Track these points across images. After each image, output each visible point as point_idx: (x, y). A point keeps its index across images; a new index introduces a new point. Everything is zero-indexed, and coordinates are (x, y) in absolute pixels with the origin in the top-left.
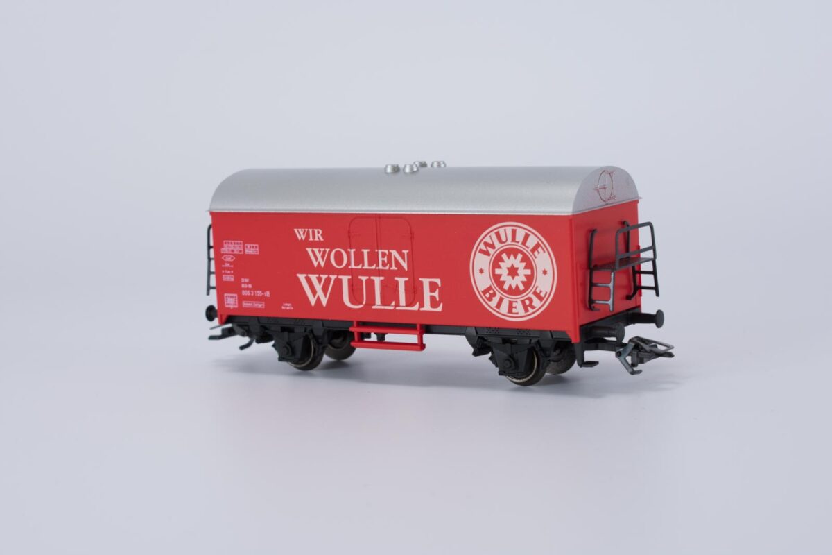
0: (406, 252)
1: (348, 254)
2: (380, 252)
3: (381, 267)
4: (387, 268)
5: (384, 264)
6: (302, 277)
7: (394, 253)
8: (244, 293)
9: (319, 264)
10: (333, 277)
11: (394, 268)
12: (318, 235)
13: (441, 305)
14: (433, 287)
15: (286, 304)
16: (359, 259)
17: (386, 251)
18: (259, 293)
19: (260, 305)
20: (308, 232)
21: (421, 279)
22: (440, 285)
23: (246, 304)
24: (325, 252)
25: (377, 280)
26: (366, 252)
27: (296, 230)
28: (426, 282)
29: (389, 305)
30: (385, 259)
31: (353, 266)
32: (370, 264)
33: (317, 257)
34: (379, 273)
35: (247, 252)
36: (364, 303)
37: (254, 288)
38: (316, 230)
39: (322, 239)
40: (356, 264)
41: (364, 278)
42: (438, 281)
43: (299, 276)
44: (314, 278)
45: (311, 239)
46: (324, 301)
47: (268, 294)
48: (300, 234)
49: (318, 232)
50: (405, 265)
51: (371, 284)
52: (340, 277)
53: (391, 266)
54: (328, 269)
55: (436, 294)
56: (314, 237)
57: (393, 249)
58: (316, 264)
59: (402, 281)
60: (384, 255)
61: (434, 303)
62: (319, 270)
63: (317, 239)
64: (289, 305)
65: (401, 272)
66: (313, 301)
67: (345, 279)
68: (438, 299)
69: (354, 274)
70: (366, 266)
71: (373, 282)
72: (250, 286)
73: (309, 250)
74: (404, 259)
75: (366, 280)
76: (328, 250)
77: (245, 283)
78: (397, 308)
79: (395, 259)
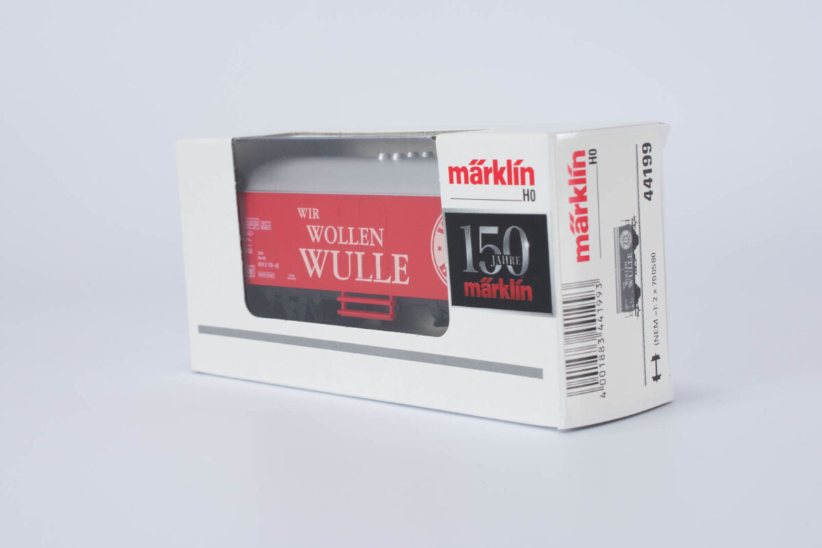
0: (381, 230)
1: (338, 230)
2: (362, 229)
3: (362, 243)
4: (367, 244)
5: (365, 241)
6: (303, 251)
7: (373, 231)
8: (260, 264)
9: (316, 240)
10: (326, 252)
11: (372, 244)
12: (315, 213)
13: (408, 278)
14: (402, 262)
15: (291, 275)
16: (346, 237)
17: (367, 229)
18: (271, 265)
19: (271, 276)
20: (308, 211)
21: (393, 255)
22: (407, 260)
23: (261, 275)
24: (320, 229)
25: (360, 255)
26: (351, 229)
27: (299, 209)
28: (397, 257)
29: (368, 278)
30: (366, 236)
31: (341, 242)
32: (354, 241)
33: (314, 233)
34: (360, 248)
35: (263, 228)
36: (349, 275)
37: (267, 261)
38: (314, 209)
39: (318, 218)
40: (344, 241)
41: (349, 253)
42: (406, 257)
43: (301, 250)
44: (311, 251)
45: (310, 217)
46: (319, 273)
47: (277, 266)
48: (302, 212)
49: (316, 211)
50: (381, 242)
51: (354, 257)
52: (331, 251)
53: (370, 243)
54: (322, 244)
55: (404, 269)
56: (312, 216)
57: (372, 228)
58: (313, 240)
59: (378, 256)
60: (365, 232)
61: (403, 278)
62: (315, 245)
63: (314, 218)
64: (293, 276)
65: (377, 248)
66: (311, 272)
67: (335, 253)
68: (406, 273)
69: (342, 249)
70: (351, 243)
71: (356, 256)
72: (264, 258)
73: (308, 227)
74: (380, 236)
75: (351, 255)
76: (322, 227)
77: (260, 256)
78: (375, 281)
79: (374, 236)
